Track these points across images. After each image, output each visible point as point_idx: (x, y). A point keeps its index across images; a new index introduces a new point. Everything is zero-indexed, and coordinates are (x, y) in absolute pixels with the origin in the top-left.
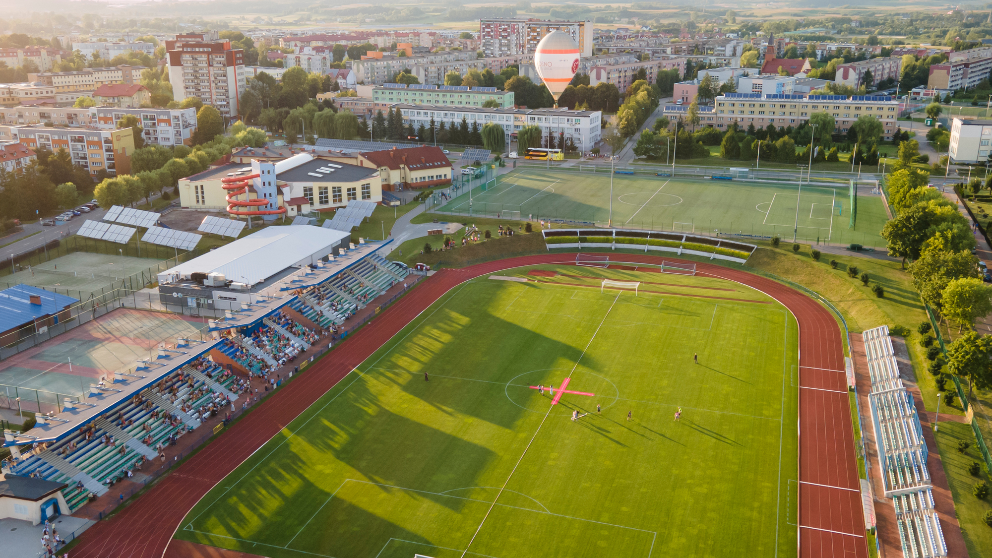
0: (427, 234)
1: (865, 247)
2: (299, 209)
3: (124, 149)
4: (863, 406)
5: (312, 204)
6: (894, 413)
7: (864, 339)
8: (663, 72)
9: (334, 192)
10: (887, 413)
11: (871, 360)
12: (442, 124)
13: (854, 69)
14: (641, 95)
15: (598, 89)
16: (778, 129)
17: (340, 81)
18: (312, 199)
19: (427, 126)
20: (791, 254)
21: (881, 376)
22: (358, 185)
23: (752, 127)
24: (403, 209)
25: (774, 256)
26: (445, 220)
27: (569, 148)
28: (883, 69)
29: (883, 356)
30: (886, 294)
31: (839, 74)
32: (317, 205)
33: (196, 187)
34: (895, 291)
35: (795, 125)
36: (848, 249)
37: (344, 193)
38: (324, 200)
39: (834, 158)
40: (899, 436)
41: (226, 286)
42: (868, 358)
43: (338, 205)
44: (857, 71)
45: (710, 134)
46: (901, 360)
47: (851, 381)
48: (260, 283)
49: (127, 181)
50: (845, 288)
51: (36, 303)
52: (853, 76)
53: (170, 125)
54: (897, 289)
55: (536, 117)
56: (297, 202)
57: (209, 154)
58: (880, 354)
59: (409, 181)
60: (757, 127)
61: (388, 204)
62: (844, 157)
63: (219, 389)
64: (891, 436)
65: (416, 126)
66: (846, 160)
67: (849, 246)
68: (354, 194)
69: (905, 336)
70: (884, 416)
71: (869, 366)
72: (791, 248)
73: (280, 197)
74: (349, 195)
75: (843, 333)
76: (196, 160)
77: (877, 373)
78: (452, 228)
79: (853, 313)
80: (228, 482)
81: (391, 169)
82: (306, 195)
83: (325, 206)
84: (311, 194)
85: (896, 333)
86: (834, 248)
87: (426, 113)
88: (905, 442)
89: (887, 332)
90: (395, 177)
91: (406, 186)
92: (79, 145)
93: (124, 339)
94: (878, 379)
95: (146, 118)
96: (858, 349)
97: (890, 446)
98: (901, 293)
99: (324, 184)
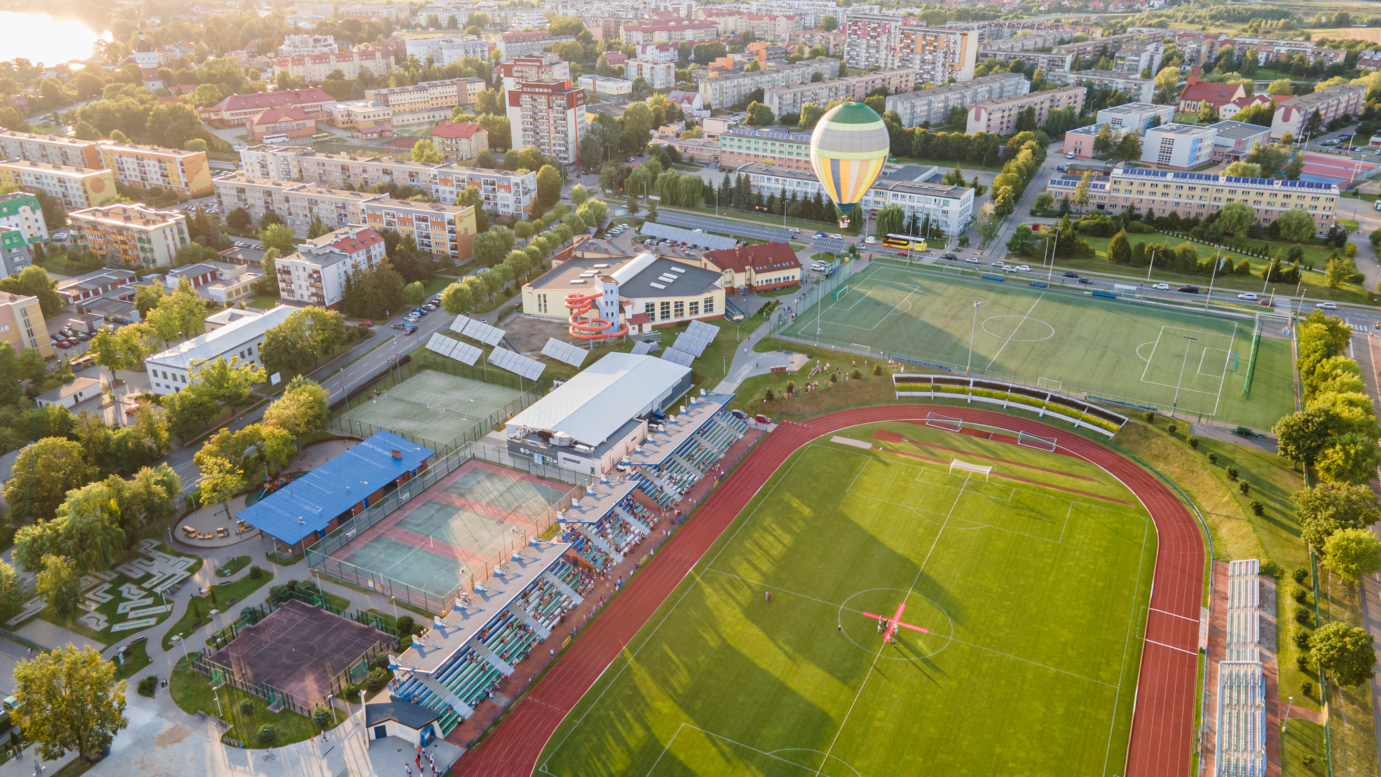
0: (770, 371)
1: (1256, 431)
2: (640, 330)
3: (466, 229)
4: (1211, 676)
5: (653, 319)
6: (1243, 697)
7: (1230, 573)
8: (1054, 113)
9: (676, 306)
10: (1235, 695)
11: (1232, 608)
12: (794, 196)
13: (1299, 110)
14: (1024, 155)
15: (975, 139)
16: (1182, 217)
17: (685, 106)
18: (653, 314)
19: (778, 195)
20: (1165, 434)
21: (1239, 636)
22: (700, 299)
23: (1151, 211)
24: (747, 327)
25: (1145, 435)
26: (789, 349)
27: (934, 235)
28: (1339, 103)
29: (1246, 606)
30: (1266, 511)
31: (1278, 115)
32: (658, 321)
33: (539, 296)
34: (1278, 506)
35: (1206, 213)
36: (1234, 432)
37: (686, 308)
38: (665, 315)
39: (1244, 271)
40: (1242, 732)
41: (571, 447)
42: (1229, 602)
43: (679, 319)
44: (1303, 112)
45: (1098, 224)
46: (1265, 615)
47: (1203, 643)
48: (603, 443)
49: (471, 284)
50: (1220, 493)
51: (397, 457)
52: (1296, 117)
53: (510, 192)
54: (1281, 503)
55: (900, 194)
56: (638, 320)
57: (549, 238)
58: (1242, 604)
59: (754, 284)
60: (1157, 214)
61: (731, 318)
62: (1260, 268)
63: (566, 590)
64: (1234, 730)
65: (766, 194)
66: (1259, 274)
67: (1235, 427)
68: (697, 308)
69: (1277, 578)
70: (1231, 698)
71: (1229, 616)
72: (1167, 427)
73: (622, 315)
74: (691, 309)
75: (1208, 559)
76: (537, 249)
77: (1235, 631)
78: (796, 362)
79: (1224, 531)
80: (576, 715)
81: (736, 272)
82: (647, 311)
83: (666, 321)
84: (653, 310)
85: (1268, 572)
86: (1217, 428)
87: (777, 180)
88: (1246, 743)
89: (1257, 571)
90: (740, 280)
91: (750, 289)
92: (423, 224)
93: (477, 507)
94: (1235, 640)
95: (486, 183)
96: (1220, 587)
97: (1230, 744)
98: (1285, 510)
99: (665, 300)
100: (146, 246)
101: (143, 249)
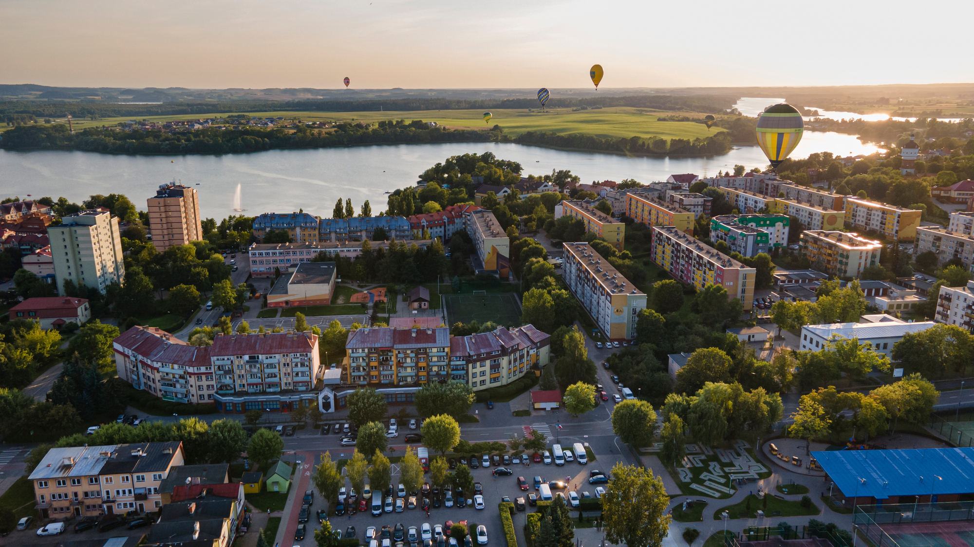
100: (844, 260)
101: (841, 262)
